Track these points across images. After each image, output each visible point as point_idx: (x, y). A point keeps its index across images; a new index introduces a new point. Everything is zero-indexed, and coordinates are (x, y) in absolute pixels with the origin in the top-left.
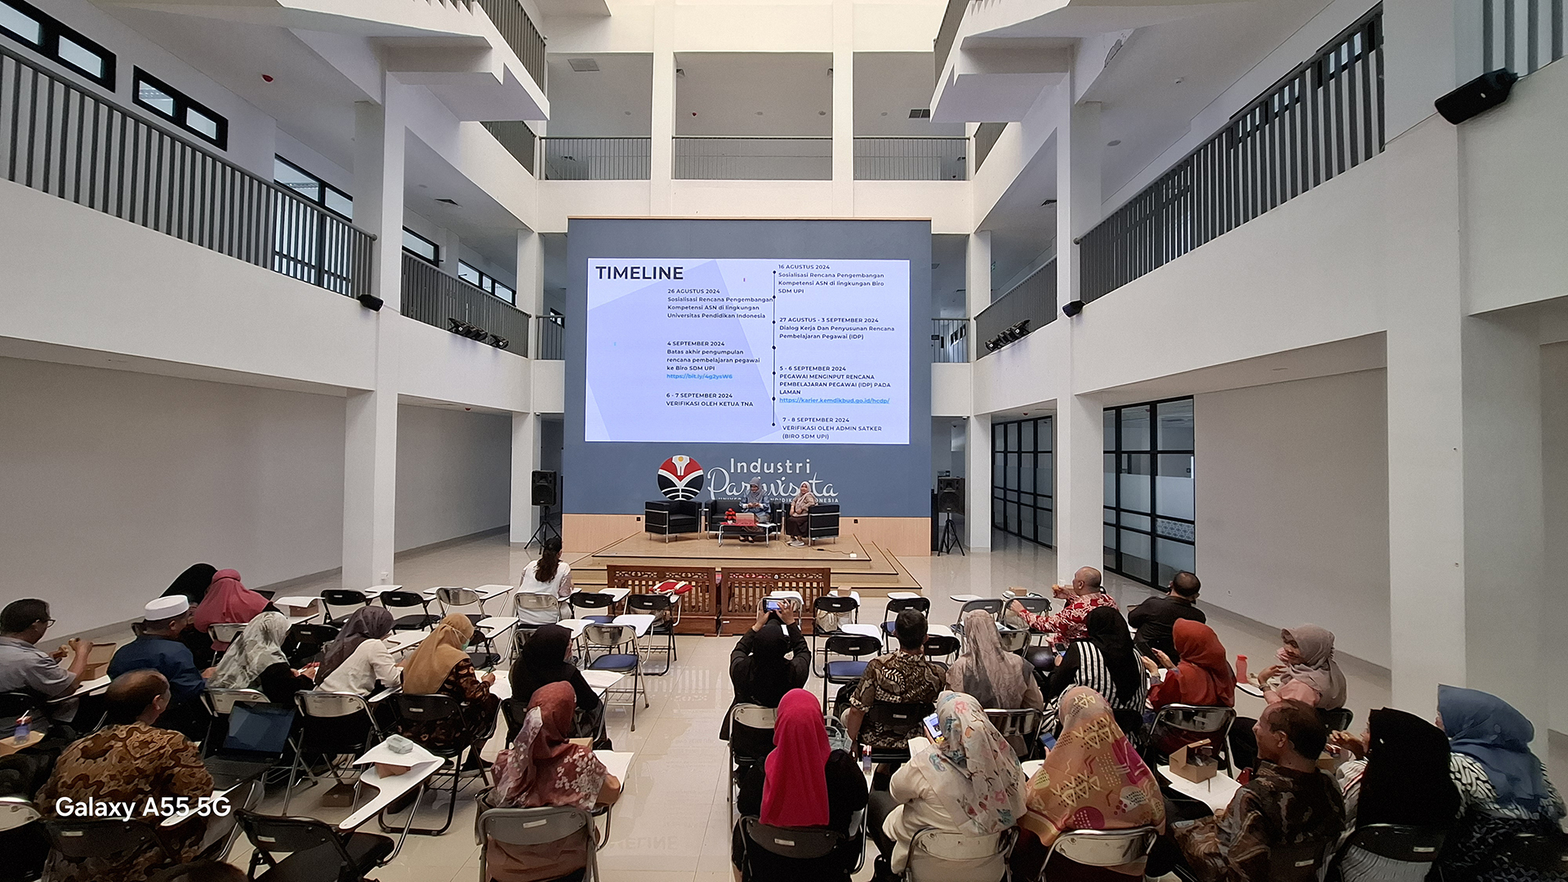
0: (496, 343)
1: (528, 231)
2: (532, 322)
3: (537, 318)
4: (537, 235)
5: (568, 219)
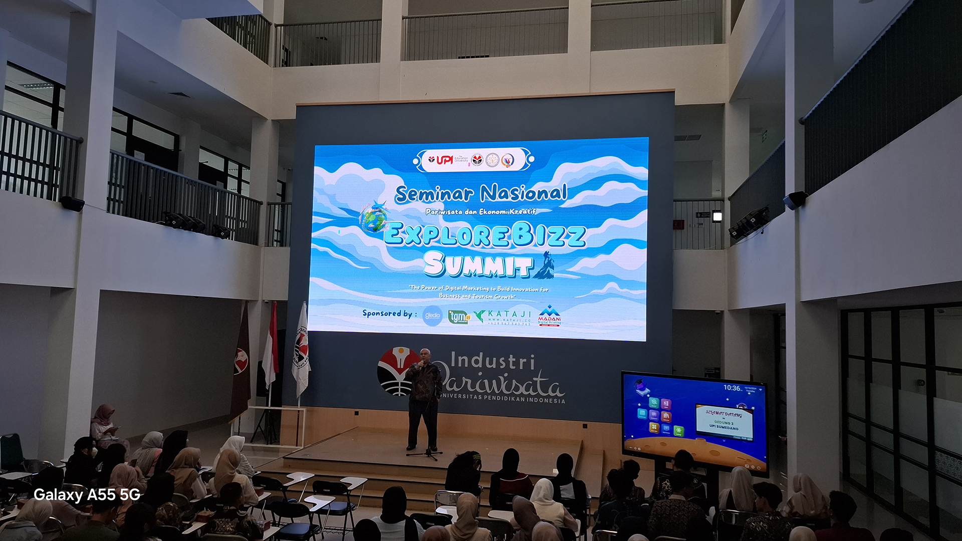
0: (218, 232)
1: (261, 119)
2: (263, 209)
3: (268, 205)
4: (271, 121)
5: (297, 106)
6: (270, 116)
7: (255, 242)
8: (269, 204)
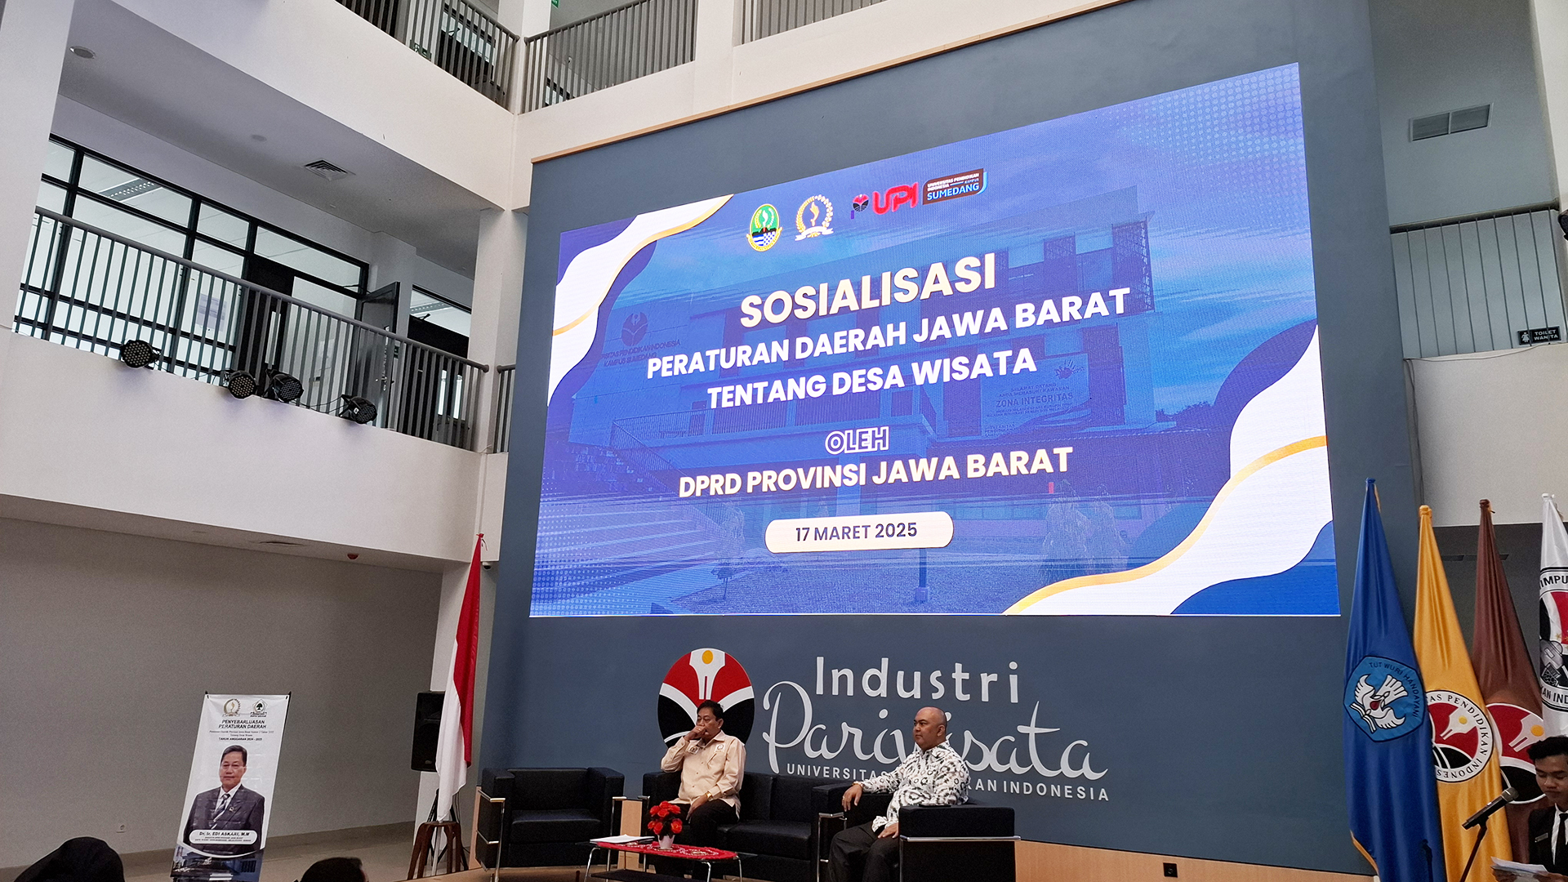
0: (356, 412)
2: (489, 383)
3: (499, 372)
4: (511, 214)
5: (534, 163)
6: (508, 204)
7: (470, 443)
8: (501, 370)
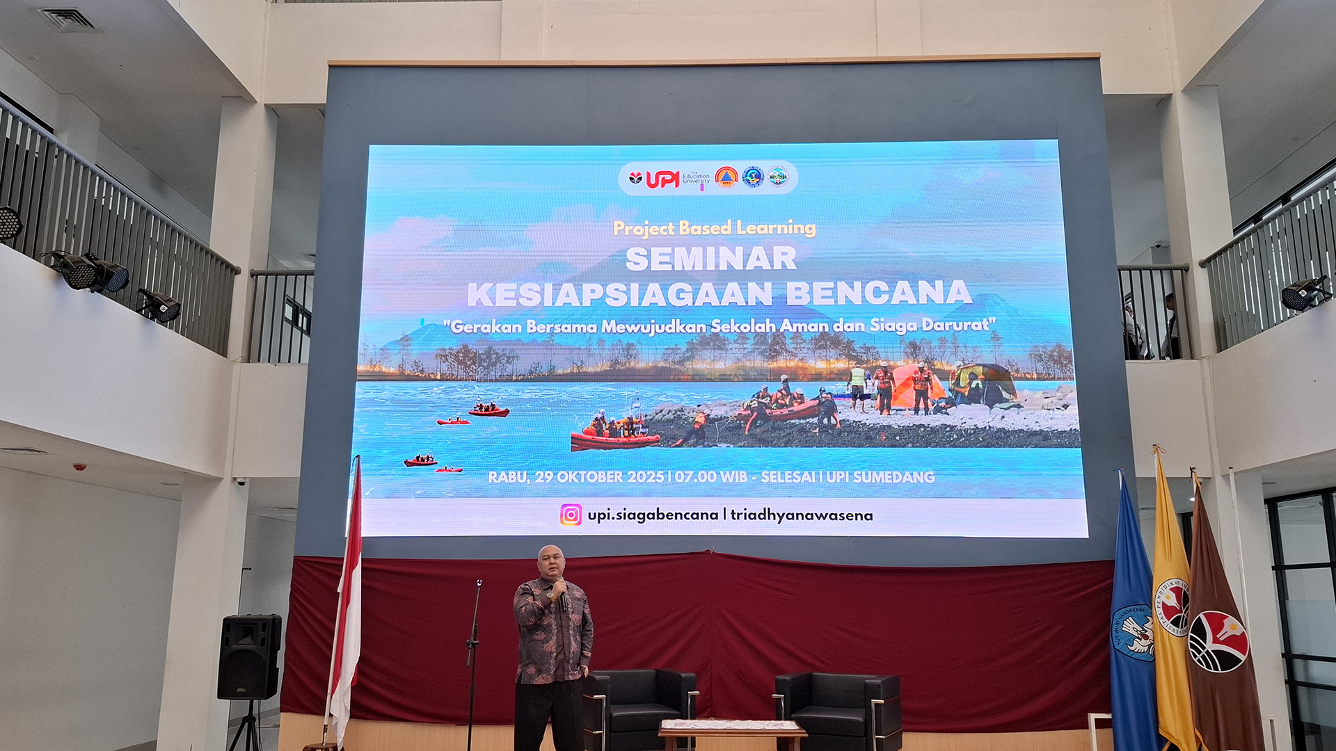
0: (152, 308)
1: (243, 98)
2: (241, 285)
3: (252, 276)
4: (263, 108)
5: (330, 66)
6: (262, 95)
7: (222, 349)
8: (254, 275)
